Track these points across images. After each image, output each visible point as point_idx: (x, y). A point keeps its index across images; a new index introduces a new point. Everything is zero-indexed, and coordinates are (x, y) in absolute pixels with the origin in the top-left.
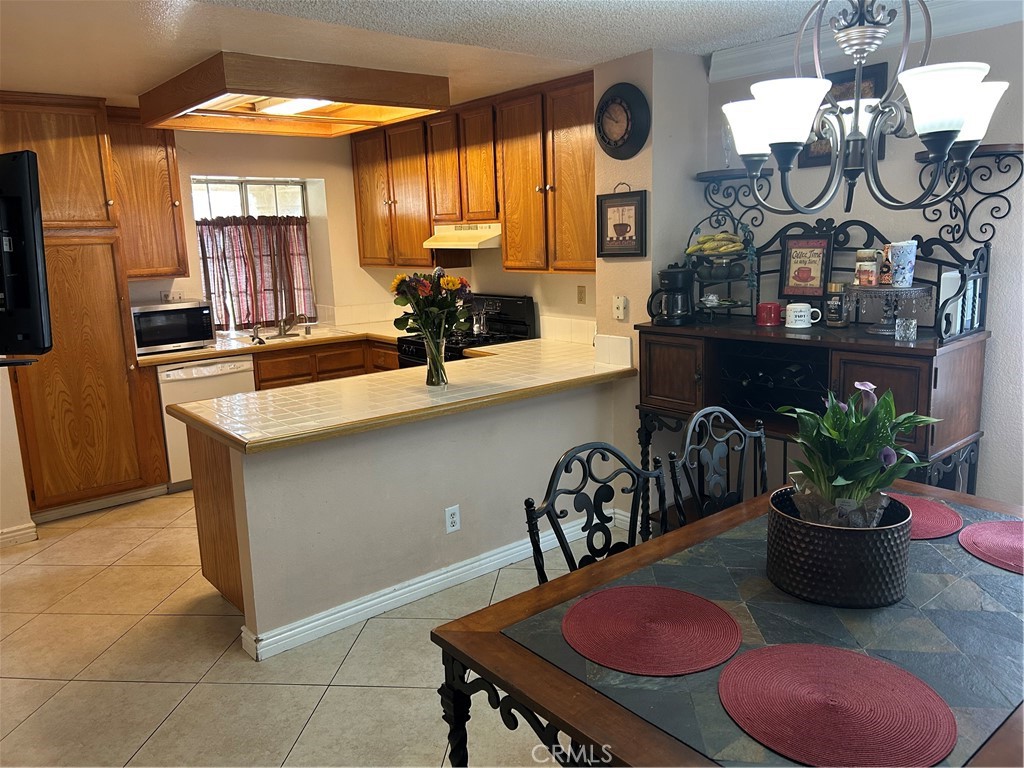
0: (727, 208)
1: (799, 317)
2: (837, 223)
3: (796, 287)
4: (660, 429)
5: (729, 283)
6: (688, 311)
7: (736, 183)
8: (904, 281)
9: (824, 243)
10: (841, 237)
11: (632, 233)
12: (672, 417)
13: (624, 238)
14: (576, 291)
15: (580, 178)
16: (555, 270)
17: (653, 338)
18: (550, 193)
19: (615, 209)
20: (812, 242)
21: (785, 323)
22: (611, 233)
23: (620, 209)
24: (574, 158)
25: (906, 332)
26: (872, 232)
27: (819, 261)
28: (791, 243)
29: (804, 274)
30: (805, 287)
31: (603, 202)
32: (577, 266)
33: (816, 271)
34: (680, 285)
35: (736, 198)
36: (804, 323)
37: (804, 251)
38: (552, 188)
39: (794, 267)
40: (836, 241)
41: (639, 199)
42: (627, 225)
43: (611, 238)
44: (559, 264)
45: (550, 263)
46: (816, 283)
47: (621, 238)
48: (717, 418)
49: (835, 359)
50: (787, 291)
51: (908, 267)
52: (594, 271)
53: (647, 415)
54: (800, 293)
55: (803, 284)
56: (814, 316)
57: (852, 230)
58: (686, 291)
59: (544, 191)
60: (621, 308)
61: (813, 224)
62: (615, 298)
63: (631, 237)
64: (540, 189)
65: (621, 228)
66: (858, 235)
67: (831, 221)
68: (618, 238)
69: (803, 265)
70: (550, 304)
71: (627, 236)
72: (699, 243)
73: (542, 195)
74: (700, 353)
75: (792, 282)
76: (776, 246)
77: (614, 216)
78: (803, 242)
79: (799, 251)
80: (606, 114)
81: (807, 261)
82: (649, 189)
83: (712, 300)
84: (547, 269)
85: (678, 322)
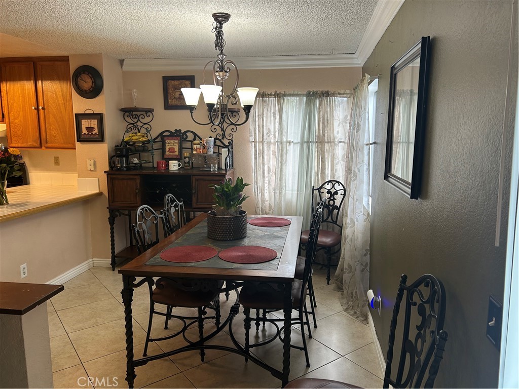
0: (136, 123)
1: (174, 166)
2: (182, 131)
3: (170, 155)
4: (120, 216)
5: (140, 154)
6: (128, 165)
7: (138, 113)
8: (211, 151)
9: (179, 138)
10: (185, 136)
11: (96, 131)
12: (126, 210)
13: (92, 134)
14: (53, 159)
15: (61, 105)
16: (46, 148)
17: (114, 176)
18: (41, 112)
19: (86, 120)
20: (174, 138)
21: (169, 168)
22: (84, 131)
23: (89, 120)
24: (56, 95)
25: (214, 168)
26: (195, 135)
27: (177, 145)
28: (165, 138)
29: (172, 150)
30: (173, 155)
31: (79, 117)
32: (61, 146)
33: (177, 149)
34: (124, 153)
35: (139, 120)
36: (176, 168)
37: (171, 141)
38: (43, 108)
39: (168, 147)
40: (183, 138)
41: (99, 117)
42: (93, 128)
43: (85, 134)
44: (49, 145)
45: (43, 145)
46: (177, 153)
47: (90, 134)
48: (146, 210)
49: (194, 179)
50: (165, 157)
51: (212, 147)
52: (75, 148)
53: (112, 211)
54: (171, 157)
55: (172, 154)
56: (179, 165)
57: (188, 134)
58: (127, 157)
59: (37, 109)
60: (92, 165)
61: (173, 131)
62: (88, 161)
63: (96, 133)
64: (35, 108)
65: (90, 129)
66: (190, 136)
67: (180, 130)
68: (88, 134)
69: (171, 147)
70: (37, 166)
71: (94, 133)
72: (130, 137)
73: (36, 111)
74: (138, 181)
75: (168, 153)
76: (159, 139)
77: (85, 123)
78: (171, 138)
79: (169, 141)
80: (79, 78)
81: (173, 145)
82: (104, 112)
83: (136, 161)
84: (41, 148)
85: (125, 169)
